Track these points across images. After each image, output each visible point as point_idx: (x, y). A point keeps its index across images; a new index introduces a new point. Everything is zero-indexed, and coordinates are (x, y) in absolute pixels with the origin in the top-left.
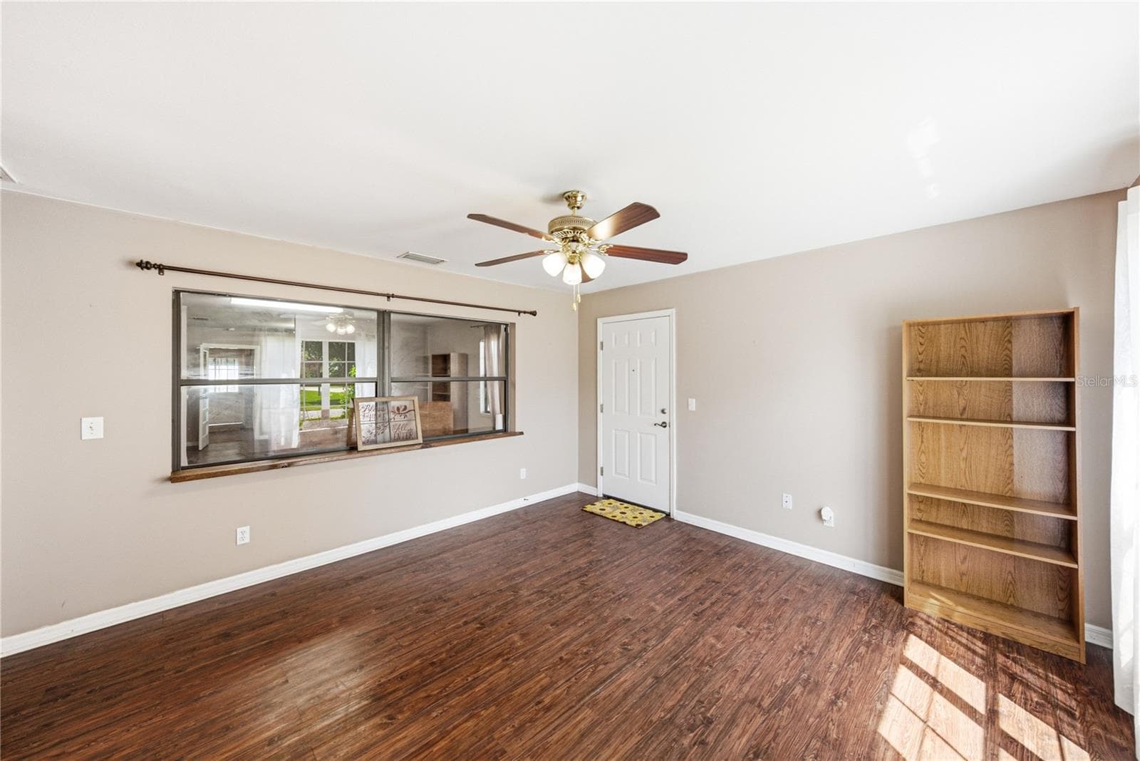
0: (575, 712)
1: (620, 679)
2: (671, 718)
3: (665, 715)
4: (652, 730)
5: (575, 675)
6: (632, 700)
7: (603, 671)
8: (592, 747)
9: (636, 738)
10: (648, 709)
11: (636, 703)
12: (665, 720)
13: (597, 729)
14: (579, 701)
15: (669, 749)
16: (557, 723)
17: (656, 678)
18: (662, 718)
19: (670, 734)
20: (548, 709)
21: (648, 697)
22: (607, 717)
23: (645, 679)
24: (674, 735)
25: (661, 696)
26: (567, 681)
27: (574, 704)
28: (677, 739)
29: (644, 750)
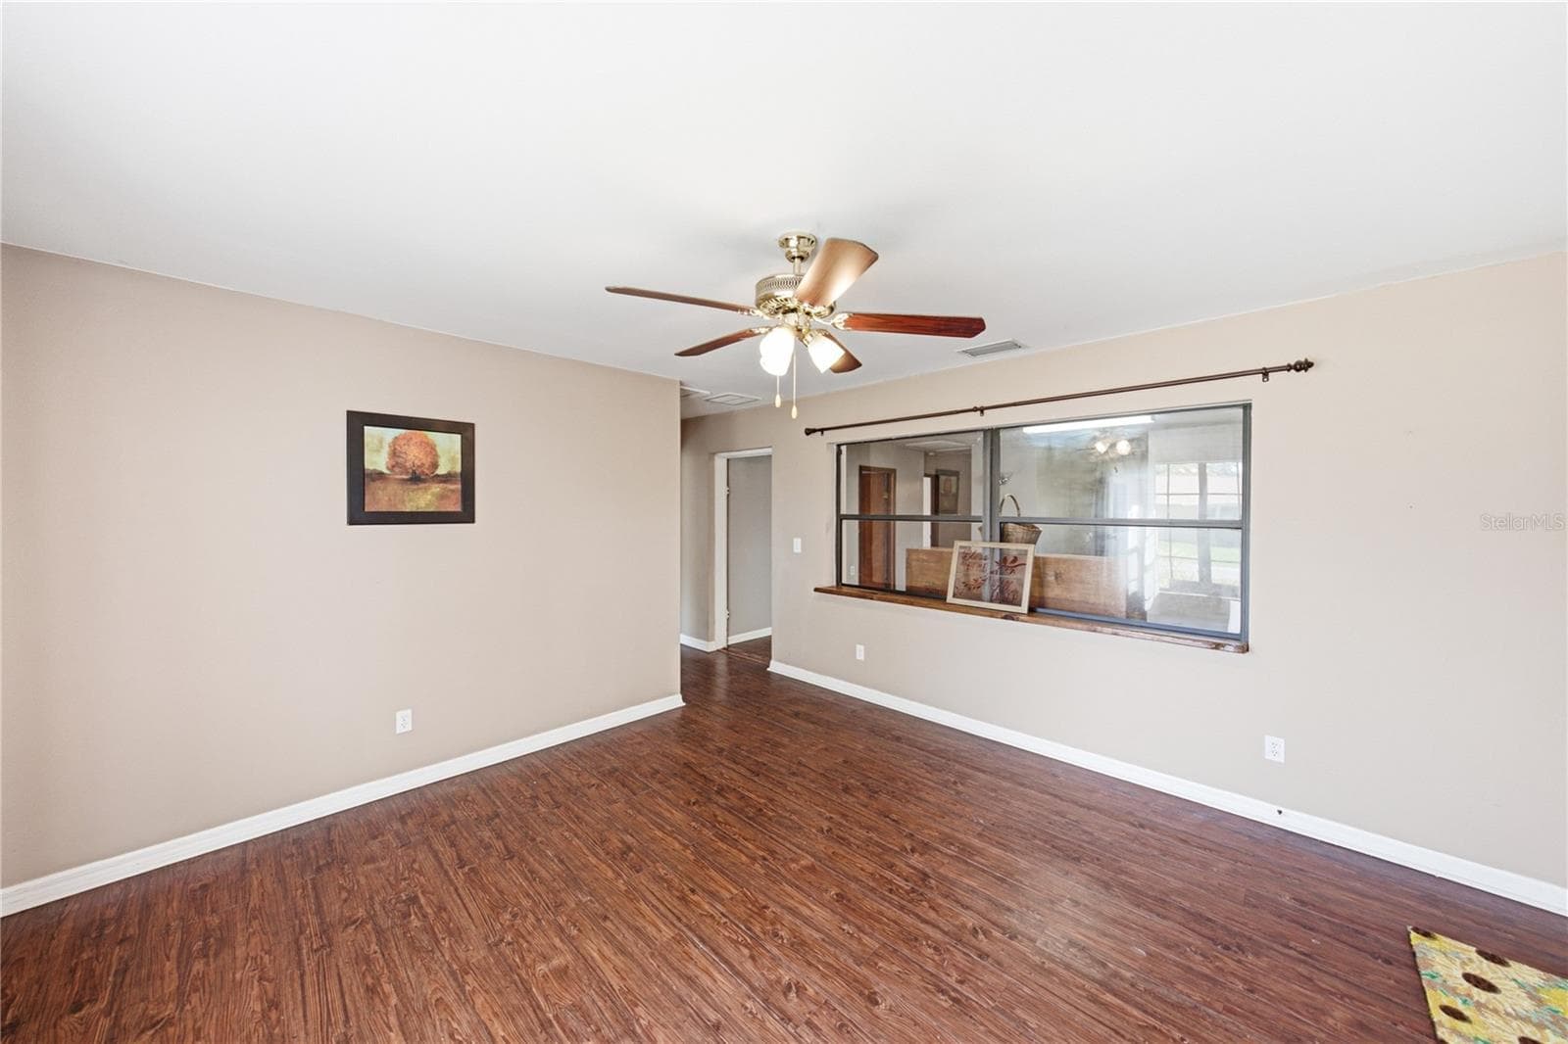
0: (672, 923)
1: (720, 973)
2: (634, 1032)
3: (641, 1026)
4: (622, 1004)
5: (731, 921)
6: (677, 984)
7: (740, 956)
8: (619, 938)
9: (618, 984)
10: (657, 1003)
11: (672, 989)
12: (632, 1024)
13: (641, 943)
14: (687, 926)
15: (589, 1019)
16: (662, 908)
17: (717, 1027)
18: (637, 1020)
19: (610, 1026)
20: (683, 899)
21: (678, 1007)
22: (656, 954)
23: (716, 1009)
24: (605, 1031)
25: (678, 1027)
26: (722, 913)
27: (684, 920)
28: (598, 1033)
29: (598, 990)
